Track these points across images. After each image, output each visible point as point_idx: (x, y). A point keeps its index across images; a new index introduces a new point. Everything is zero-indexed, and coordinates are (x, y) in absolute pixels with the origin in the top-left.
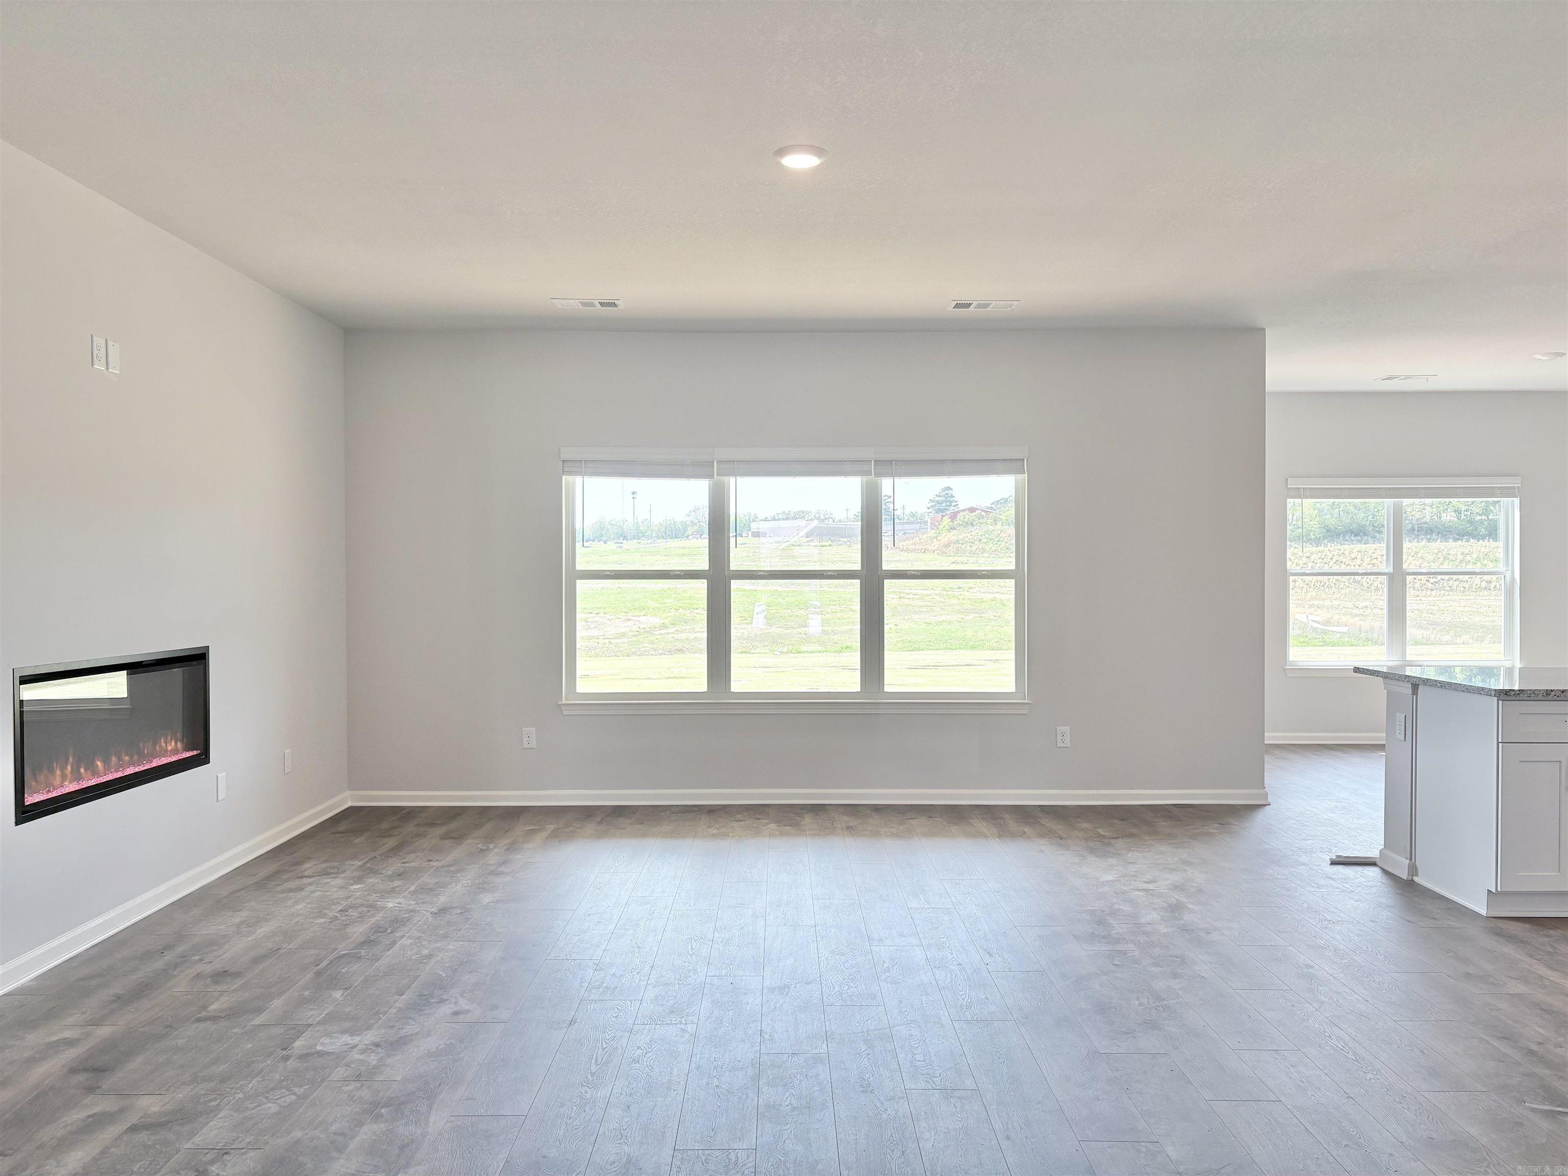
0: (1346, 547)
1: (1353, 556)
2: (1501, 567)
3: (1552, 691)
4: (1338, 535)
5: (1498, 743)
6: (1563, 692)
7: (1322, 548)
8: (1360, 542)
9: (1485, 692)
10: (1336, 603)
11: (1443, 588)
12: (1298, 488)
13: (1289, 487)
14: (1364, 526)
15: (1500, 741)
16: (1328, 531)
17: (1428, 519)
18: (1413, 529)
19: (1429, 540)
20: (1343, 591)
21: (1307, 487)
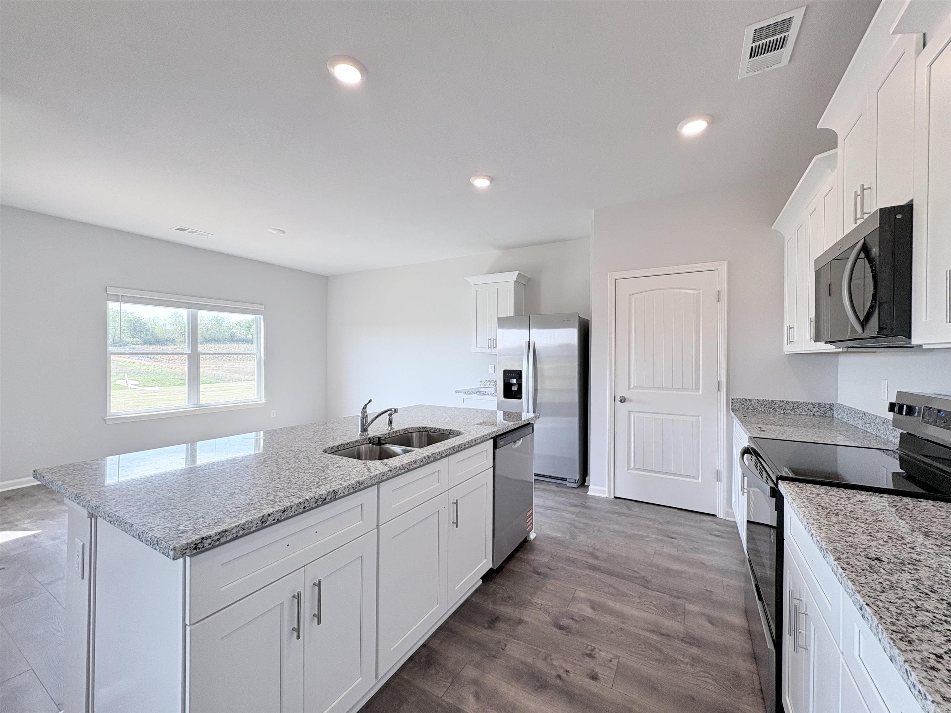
0: (212, 345)
1: (215, 348)
2: (255, 352)
3: (269, 515)
4: (209, 341)
5: (185, 626)
6: (284, 511)
7: (203, 345)
8: (218, 344)
9: (160, 548)
10: (208, 365)
11: (247, 360)
12: (117, 295)
13: (108, 293)
14: (219, 338)
15: (187, 622)
16: (205, 339)
17: (242, 336)
18: (237, 340)
19: (243, 344)
20: (211, 361)
21: (125, 295)
